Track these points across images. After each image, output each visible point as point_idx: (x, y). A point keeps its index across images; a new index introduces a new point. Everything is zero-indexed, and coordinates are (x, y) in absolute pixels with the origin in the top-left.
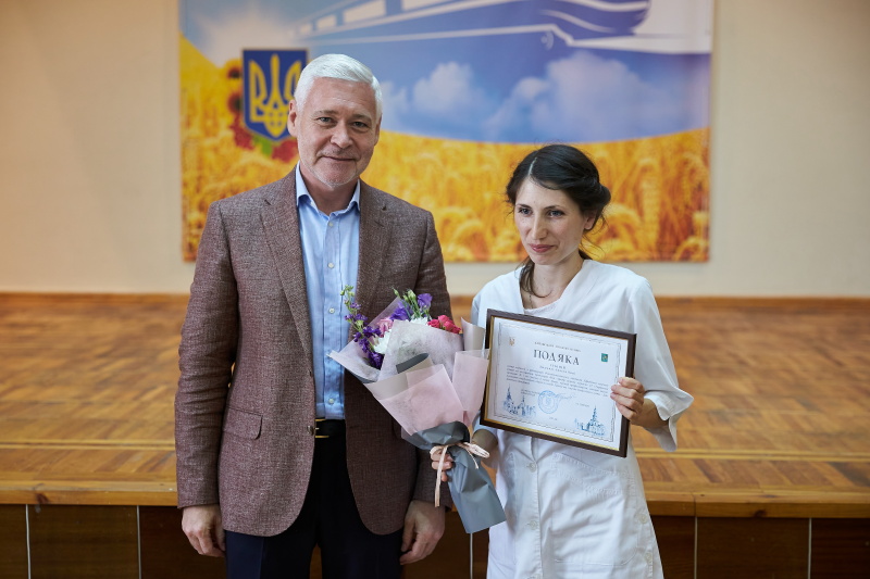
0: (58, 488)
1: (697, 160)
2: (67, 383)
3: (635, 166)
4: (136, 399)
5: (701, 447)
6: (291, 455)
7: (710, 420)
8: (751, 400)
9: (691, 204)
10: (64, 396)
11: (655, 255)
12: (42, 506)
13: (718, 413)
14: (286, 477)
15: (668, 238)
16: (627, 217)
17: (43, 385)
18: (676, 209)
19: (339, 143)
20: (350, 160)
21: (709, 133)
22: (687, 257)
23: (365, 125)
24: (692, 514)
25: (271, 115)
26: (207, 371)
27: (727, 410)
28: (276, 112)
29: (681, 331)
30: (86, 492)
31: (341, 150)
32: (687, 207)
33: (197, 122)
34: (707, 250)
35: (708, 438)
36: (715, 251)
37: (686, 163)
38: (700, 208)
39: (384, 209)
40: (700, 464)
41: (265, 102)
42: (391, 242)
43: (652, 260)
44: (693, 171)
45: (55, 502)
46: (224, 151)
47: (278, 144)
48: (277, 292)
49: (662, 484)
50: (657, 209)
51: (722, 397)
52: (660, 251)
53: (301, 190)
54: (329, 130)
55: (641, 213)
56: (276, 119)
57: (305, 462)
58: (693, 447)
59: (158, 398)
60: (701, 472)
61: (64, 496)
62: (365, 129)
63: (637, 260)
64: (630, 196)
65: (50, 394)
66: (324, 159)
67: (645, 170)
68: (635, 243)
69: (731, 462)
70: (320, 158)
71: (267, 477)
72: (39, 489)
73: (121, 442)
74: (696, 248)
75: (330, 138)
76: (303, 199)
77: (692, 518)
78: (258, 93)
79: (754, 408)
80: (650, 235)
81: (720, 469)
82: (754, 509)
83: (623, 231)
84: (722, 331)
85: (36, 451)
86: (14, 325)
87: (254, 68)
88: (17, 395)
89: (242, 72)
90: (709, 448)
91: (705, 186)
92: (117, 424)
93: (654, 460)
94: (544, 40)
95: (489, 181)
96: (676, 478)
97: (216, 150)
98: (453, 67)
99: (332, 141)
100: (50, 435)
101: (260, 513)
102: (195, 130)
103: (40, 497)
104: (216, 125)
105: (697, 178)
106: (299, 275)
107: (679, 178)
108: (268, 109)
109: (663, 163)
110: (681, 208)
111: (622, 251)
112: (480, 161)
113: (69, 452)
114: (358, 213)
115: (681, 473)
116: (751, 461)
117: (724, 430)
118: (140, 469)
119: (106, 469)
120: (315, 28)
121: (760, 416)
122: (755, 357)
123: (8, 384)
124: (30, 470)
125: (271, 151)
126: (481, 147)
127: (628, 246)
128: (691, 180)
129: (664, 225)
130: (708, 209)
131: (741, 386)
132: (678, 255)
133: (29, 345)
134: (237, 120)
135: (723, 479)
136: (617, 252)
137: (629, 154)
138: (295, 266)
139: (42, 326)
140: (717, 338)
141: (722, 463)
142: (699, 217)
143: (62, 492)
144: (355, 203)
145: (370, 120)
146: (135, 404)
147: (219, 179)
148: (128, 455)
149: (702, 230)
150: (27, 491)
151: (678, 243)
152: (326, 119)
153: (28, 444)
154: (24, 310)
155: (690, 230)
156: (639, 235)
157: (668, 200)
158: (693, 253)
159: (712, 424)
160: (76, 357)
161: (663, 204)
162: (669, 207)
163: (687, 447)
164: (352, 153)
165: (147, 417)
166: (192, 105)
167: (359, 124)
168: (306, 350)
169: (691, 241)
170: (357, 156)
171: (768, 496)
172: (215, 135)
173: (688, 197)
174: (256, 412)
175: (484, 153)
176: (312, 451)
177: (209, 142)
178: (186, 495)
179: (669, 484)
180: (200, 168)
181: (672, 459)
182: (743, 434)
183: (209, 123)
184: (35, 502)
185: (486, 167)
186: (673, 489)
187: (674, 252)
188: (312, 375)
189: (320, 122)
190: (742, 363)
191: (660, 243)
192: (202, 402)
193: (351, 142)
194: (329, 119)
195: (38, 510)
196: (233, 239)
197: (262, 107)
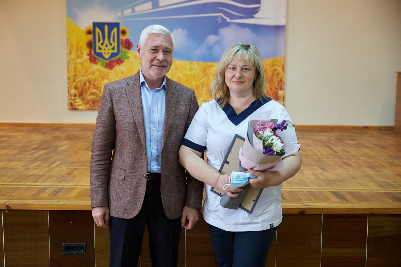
0: (15, 203)
1: (280, 69)
2: (19, 160)
4: (47, 166)
6: (137, 187)
9: (277, 87)
10: (18, 165)
12: (8, 210)
14: (135, 195)
17: (9, 161)
18: (271, 89)
19: (160, 59)
20: (164, 66)
21: (284, 58)
23: (170, 52)
25: (105, 49)
26: (102, 152)
28: (107, 48)
30: (26, 205)
31: (161, 62)
32: (275, 88)
33: (74, 52)
36: (287, 106)
37: (275, 70)
38: (281, 89)
39: (176, 88)
41: (102, 44)
42: (178, 101)
44: (278, 74)
45: (14, 209)
46: (85, 64)
47: (108, 61)
48: (132, 121)
53: (142, 79)
54: (156, 54)
56: (107, 51)
57: (143, 189)
59: (57, 166)
61: (17, 206)
62: (169, 54)
65: (12, 164)
66: (153, 66)
69: (291, 191)
70: (152, 66)
71: (128, 195)
72: (7, 203)
73: (41, 184)
75: (156, 57)
76: (143, 83)
78: (99, 40)
81: (287, 194)
82: (300, 211)
85: (6, 187)
87: (98, 30)
89: (93, 32)
91: (283, 80)
92: (40, 177)
94: (217, 19)
95: (195, 77)
97: (82, 64)
98: (180, 30)
99: (157, 58)
100: (12, 182)
101: (125, 209)
102: (73, 56)
103: (7, 207)
104: (82, 53)
105: (280, 77)
106: (141, 114)
107: (272, 77)
108: (103, 47)
110: (273, 89)
112: (191, 69)
113: (20, 188)
114: (165, 89)
116: (299, 191)
118: (49, 195)
119: (35, 195)
120: (123, 13)
121: (303, 173)
124: (3, 195)
125: (105, 64)
128: (277, 77)
130: (284, 89)
133: (4, 144)
134: (90, 52)
135: (288, 198)
138: (139, 110)
139: (9, 136)
141: (287, 192)
142: (280, 93)
144: (164, 85)
145: (171, 50)
146: (48, 169)
147: (83, 76)
148: (45, 189)
149: (282, 98)
150: (2, 204)
152: (154, 50)
153: (3, 185)
155: (277, 98)
157: (268, 85)
160: (23, 149)
162: (268, 88)
164: (165, 64)
165: (52, 174)
166: (72, 45)
167: (167, 51)
168: (144, 144)
170: (167, 65)
171: (306, 205)
172: (82, 58)
173: (276, 84)
174: (122, 169)
175: (193, 66)
176: (146, 185)
177: (79, 61)
178: (94, 202)
180: (75, 71)
182: (297, 180)
183: (79, 52)
184: (5, 209)
185: (194, 72)
188: (146, 154)
189: (152, 51)
192: (100, 165)
193: (164, 59)
194: (156, 50)
195: (6, 212)
196: (114, 99)
197: (101, 46)
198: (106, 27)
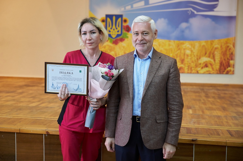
1: (231, 46)
2: (56, 102)
3: (213, 47)
5: (229, 126)
7: (232, 119)
9: (229, 58)
10: (55, 106)
11: (218, 72)
12: (48, 134)
13: (235, 117)
15: (222, 67)
16: (210, 61)
17: (50, 102)
18: (225, 60)
21: (235, 38)
22: (228, 73)
24: (225, 145)
25: (113, 32)
27: (237, 116)
28: (114, 31)
29: (225, 94)
32: (228, 59)
34: (233, 71)
35: (231, 124)
36: (236, 72)
37: (228, 47)
38: (232, 59)
40: (229, 131)
41: (111, 29)
43: (217, 73)
44: (230, 49)
45: (51, 134)
47: (114, 40)
49: (217, 136)
50: (219, 59)
51: (236, 113)
52: (220, 71)
53: (135, 53)
55: (215, 61)
56: (114, 33)
57: (130, 127)
58: (226, 126)
60: (229, 134)
61: (53, 132)
62: (147, 35)
63: (213, 73)
64: (212, 56)
65: (51, 105)
67: (216, 48)
68: (213, 69)
69: (237, 131)
70: (136, 44)
72: (47, 130)
74: (230, 70)
77: (225, 146)
78: (109, 26)
80: (218, 67)
81: (234, 133)
83: (209, 65)
84: (237, 94)
85: (47, 120)
87: (109, 19)
88: (43, 105)
90: (231, 127)
91: (233, 53)
93: (215, 129)
94: (188, 12)
95: (172, 51)
98: (162, 19)
100: (51, 116)
103: (47, 132)
105: (231, 51)
107: (226, 51)
108: (112, 30)
109: (221, 47)
110: (226, 59)
111: (209, 71)
112: (169, 45)
115: (223, 133)
117: (236, 122)
120: (125, 9)
123: (41, 102)
124: (45, 125)
125: (112, 42)
126: (170, 41)
127: (211, 69)
128: (229, 51)
129: (221, 64)
130: (234, 60)
131: (241, 110)
132: (225, 73)
135: (235, 135)
136: (207, 71)
137: (212, 44)
140: (235, 96)
141: (235, 131)
142: (231, 62)
143: (53, 131)
145: (148, 32)
149: (232, 66)
150: (44, 130)
151: (225, 69)
153: (45, 118)
155: (229, 65)
156: (214, 66)
157: (222, 57)
158: (229, 72)
159: (233, 120)
161: (221, 58)
162: (223, 59)
163: (225, 126)
169: (229, 68)
173: (228, 56)
175: (171, 43)
179: (220, 136)
181: (220, 129)
182: (242, 123)
184: (46, 134)
185: (171, 47)
186: (220, 138)
187: (224, 71)
191: (220, 69)
195: (47, 135)
197: (110, 30)
198: (114, 18)
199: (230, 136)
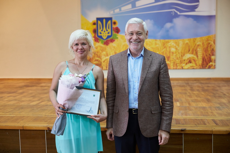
1: (212, 43)
3: (196, 44)
5: (214, 116)
7: (216, 109)
8: (227, 104)
9: (210, 54)
11: (201, 67)
12: (49, 130)
13: (218, 107)
16: (194, 57)
17: (49, 101)
18: (206, 55)
21: (215, 36)
22: (210, 67)
25: (103, 34)
27: (221, 107)
28: (105, 33)
29: (208, 86)
31: (135, 40)
32: (209, 55)
34: (215, 66)
35: (215, 114)
36: (217, 66)
37: (209, 43)
38: (213, 55)
39: (151, 55)
40: (214, 120)
41: (102, 31)
43: (200, 68)
44: (211, 46)
47: (105, 41)
49: (203, 126)
50: (202, 55)
51: (218, 103)
52: (202, 66)
55: (197, 57)
56: (105, 35)
57: (127, 119)
58: (212, 116)
60: (214, 123)
63: (197, 68)
64: (195, 52)
65: (50, 103)
67: (198, 45)
68: (196, 64)
69: (222, 120)
72: (48, 126)
74: (212, 65)
77: (212, 134)
78: (100, 28)
79: (228, 106)
80: (200, 62)
81: (219, 122)
82: (228, 132)
83: (193, 61)
84: (219, 86)
85: (47, 117)
86: (42, 86)
87: (99, 22)
88: (43, 103)
89: (96, 24)
90: (216, 116)
91: (214, 49)
93: (201, 119)
95: (158, 49)
96: (207, 124)
99: (133, 38)
100: (51, 113)
103: (49, 128)
105: (212, 47)
107: (207, 47)
108: (103, 32)
109: (203, 44)
110: (208, 55)
111: (193, 66)
112: (156, 44)
113: (55, 117)
115: (208, 123)
116: (227, 120)
117: (220, 112)
121: (229, 108)
122: (228, 93)
123: (41, 101)
124: (46, 121)
125: (103, 43)
126: (156, 41)
127: (194, 65)
129: (204, 59)
130: (215, 55)
131: (224, 101)
132: (207, 67)
133: (46, 91)
134: (95, 35)
135: (220, 124)
136: (191, 67)
140: (218, 88)
141: (219, 120)
142: (213, 57)
145: (142, 32)
149: (214, 61)
150: (45, 127)
151: (207, 64)
152: (131, 34)
153: (45, 115)
154: (44, 83)
155: (210, 61)
156: (197, 62)
157: (204, 53)
159: (217, 110)
161: (203, 54)
162: (205, 55)
163: (210, 116)
167: (140, 34)
169: (211, 63)
173: (210, 52)
175: (157, 42)
176: (128, 116)
179: (206, 126)
181: (206, 119)
182: (225, 113)
184: (47, 129)
185: (157, 46)
186: (206, 127)
187: (206, 66)
190: (225, 95)
191: (203, 64)
195: (48, 131)
196: (113, 65)
197: (101, 32)
199: (215, 125)
